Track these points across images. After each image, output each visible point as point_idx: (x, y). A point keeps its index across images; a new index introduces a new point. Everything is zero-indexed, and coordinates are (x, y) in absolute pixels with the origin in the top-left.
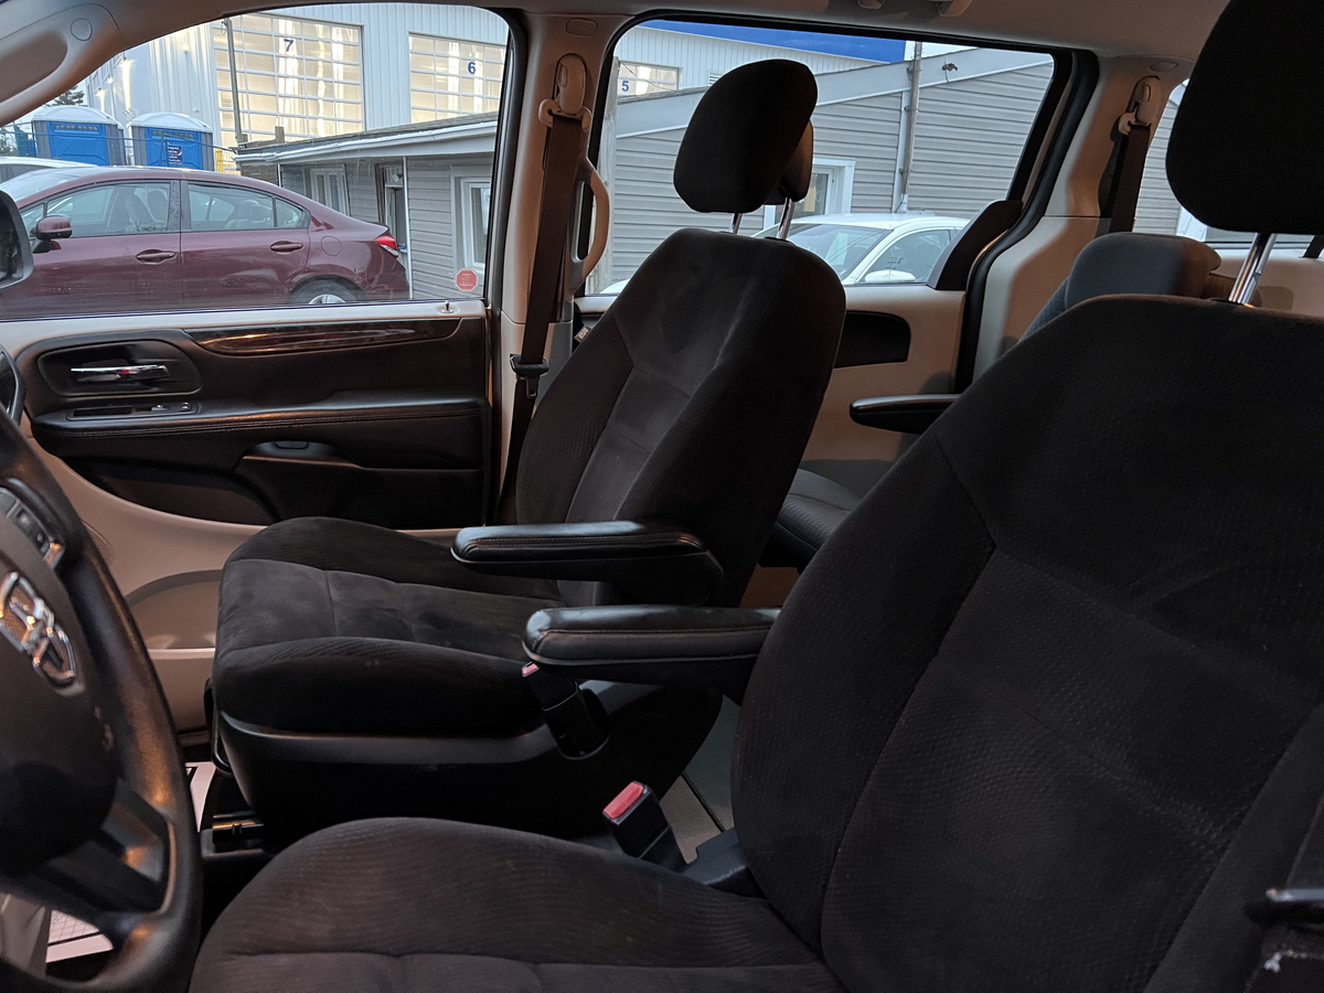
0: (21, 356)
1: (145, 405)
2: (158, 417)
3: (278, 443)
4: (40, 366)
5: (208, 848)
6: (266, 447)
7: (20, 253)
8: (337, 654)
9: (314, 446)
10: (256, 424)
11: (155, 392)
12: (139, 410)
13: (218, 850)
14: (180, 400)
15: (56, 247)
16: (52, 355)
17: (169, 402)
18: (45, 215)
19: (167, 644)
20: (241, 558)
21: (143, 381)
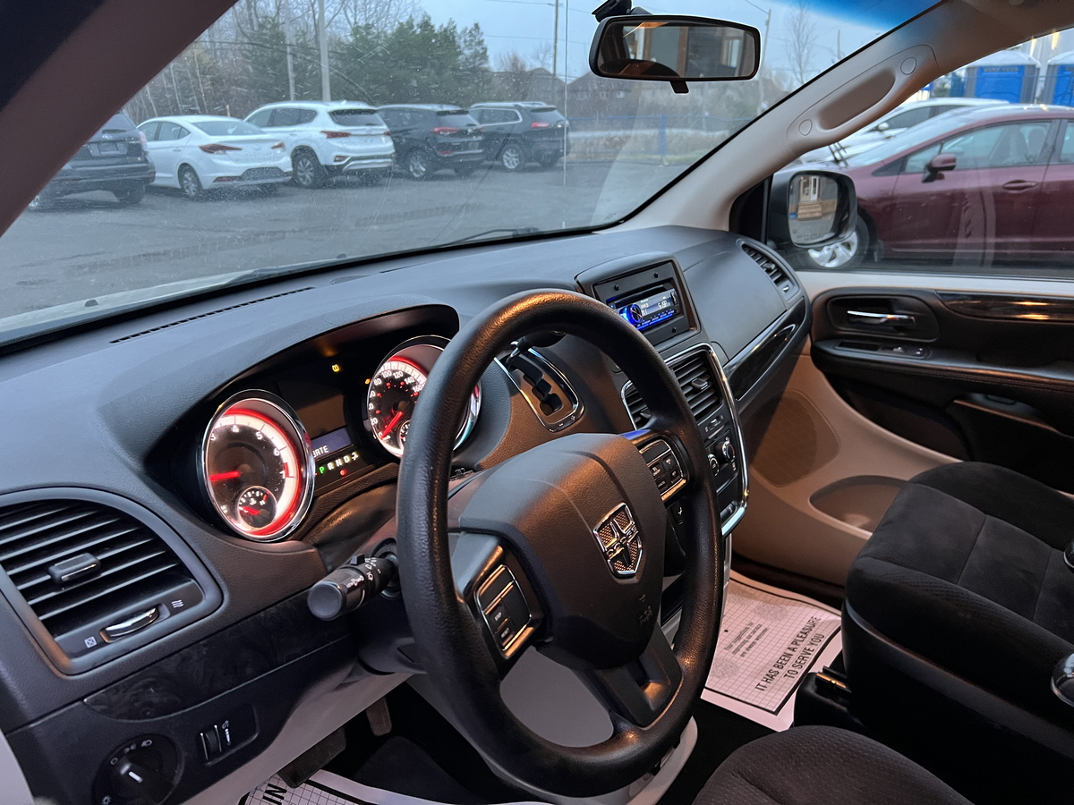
0: (819, 299)
1: (889, 345)
2: (895, 357)
3: (990, 396)
4: (828, 307)
5: (813, 687)
6: (978, 397)
7: (847, 219)
8: (937, 595)
9: (1020, 406)
10: (970, 377)
11: (901, 336)
12: (884, 349)
13: (817, 692)
14: (916, 345)
15: (942, 177)
16: (837, 301)
17: (909, 347)
18: (940, 152)
19: (860, 524)
20: (920, 483)
21: (896, 327)
